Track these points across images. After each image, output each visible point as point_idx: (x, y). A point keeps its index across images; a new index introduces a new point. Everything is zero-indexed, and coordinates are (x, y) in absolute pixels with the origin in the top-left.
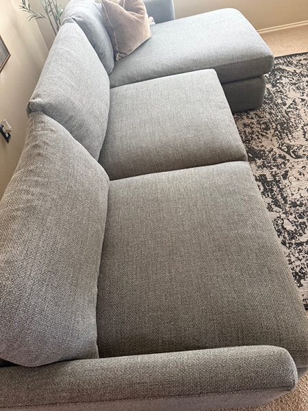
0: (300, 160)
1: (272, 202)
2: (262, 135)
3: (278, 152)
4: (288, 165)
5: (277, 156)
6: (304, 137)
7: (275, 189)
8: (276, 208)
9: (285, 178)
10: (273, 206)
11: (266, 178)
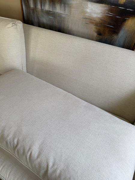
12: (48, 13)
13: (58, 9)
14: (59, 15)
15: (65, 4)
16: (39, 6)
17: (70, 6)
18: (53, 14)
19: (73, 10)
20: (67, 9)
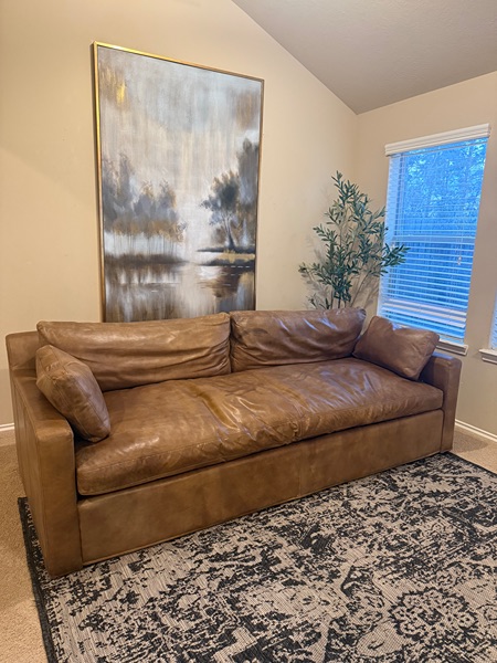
0: (343, 595)
1: (227, 578)
2: (371, 546)
3: (344, 568)
4: (320, 584)
5: (334, 569)
6: (404, 594)
7: (256, 576)
8: (215, 583)
9: (285, 584)
10: (219, 579)
11: (272, 565)
12: (150, 286)
13: (165, 279)
14: (167, 286)
15: (174, 272)
16: (136, 281)
17: (181, 274)
18: (159, 287)
19: (184, 277)
20: (177, 277)
